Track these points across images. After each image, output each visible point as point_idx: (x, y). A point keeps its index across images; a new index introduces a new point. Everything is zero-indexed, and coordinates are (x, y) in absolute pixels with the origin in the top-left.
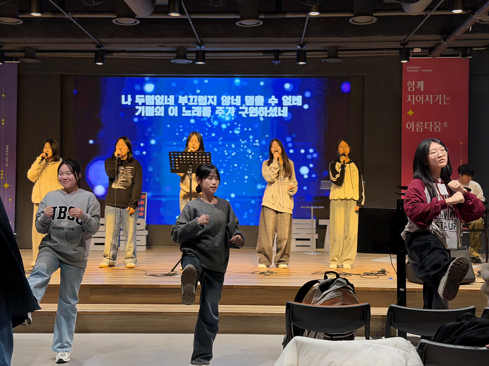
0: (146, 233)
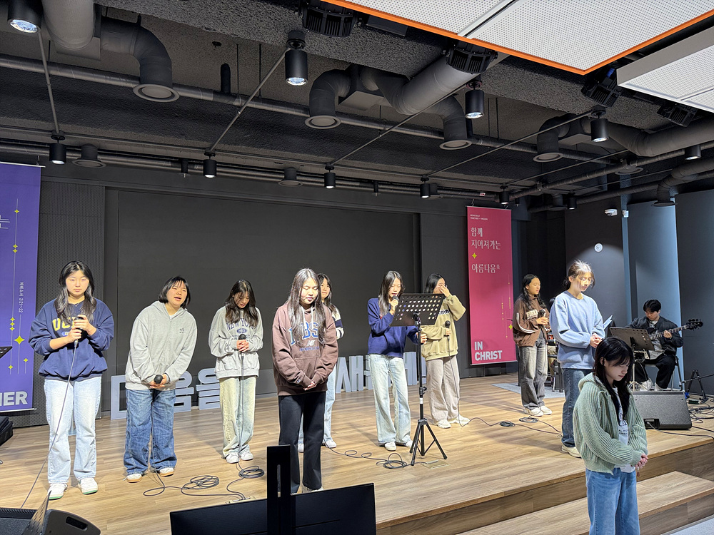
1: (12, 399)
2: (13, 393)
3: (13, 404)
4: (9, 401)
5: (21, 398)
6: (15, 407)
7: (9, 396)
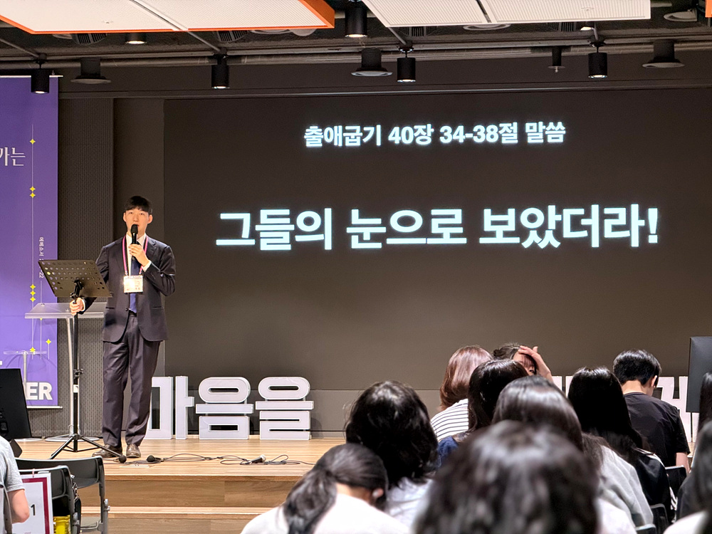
0: (310, 405)
1: (35, 391)
2: (35, 384)
3: (35, 398)
4: (32, 394)
5: (45, 392)
6: (38, 402)
7: (32, 388)
